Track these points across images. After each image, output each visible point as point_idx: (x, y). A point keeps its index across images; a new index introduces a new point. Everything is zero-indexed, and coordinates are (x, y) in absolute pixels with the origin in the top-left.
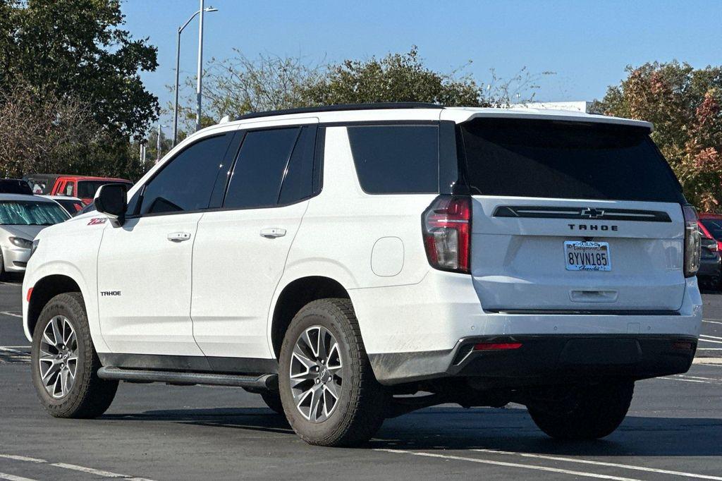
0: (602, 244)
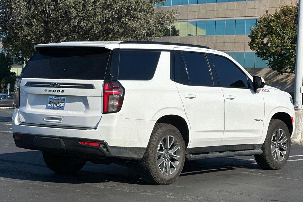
0: (63, 98)
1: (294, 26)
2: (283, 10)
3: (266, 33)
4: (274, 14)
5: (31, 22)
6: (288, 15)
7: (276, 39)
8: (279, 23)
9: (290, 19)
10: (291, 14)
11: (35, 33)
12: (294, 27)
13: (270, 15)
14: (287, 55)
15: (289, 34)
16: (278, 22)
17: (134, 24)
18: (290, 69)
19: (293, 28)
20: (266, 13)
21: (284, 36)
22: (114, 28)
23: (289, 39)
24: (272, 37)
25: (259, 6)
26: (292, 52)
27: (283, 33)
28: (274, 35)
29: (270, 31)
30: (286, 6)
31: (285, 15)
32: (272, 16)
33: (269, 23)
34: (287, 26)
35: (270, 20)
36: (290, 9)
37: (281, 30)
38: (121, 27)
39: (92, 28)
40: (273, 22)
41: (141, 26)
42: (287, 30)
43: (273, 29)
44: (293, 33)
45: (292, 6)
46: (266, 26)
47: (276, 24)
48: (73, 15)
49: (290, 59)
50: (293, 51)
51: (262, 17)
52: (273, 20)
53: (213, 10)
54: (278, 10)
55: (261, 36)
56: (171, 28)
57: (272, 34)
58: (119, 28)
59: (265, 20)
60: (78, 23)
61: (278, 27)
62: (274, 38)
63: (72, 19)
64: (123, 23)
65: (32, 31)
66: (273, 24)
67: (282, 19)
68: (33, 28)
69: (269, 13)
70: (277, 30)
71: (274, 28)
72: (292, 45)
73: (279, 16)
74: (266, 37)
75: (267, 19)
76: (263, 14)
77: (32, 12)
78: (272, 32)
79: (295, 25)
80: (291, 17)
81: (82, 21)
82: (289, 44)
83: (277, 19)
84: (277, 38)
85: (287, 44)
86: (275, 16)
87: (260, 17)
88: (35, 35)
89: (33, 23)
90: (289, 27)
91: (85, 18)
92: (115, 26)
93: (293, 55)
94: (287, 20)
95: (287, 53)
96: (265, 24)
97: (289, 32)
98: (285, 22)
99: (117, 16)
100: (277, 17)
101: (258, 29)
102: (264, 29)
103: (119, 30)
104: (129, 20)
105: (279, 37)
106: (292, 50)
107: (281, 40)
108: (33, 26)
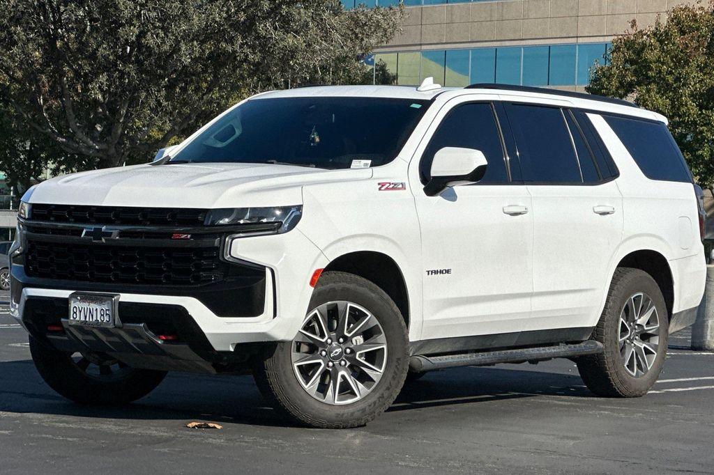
1: (706, 63)
2: (676, 20)
3: (631, 80)
4: (653, 29)
5: (9, 33)
6: (690, 32)
7: (658, 96)
8: (668, 52)
9: (694, 43)
10: (698, 29)
11: (21, 62)
12: (706, 65)
13: (641, 31)
14: (688, 139)
15: (692, 83)
16: (663, 50)
17: (290, 40)
18: (698, 177)
19: (704, 68)
20: (632, 26)
21: (679, 88)
22: (234, 52)
23: (692, 95)
24: (648, 91)
25: (613, 9)
26: (701, 132)
27: (677, 79)
28: (653, 86)
29: (643, 75)
30: (686, 8)
31: (683, 32)
32: (648, 36)
33: (639, 53)
34: (687, 63)
35: (644, 46)
36: (695, 15)
37: (671, 73)
38: (253, 47)
39: (176, 49)
40: (652, 50)
41: (309, 45)
42: (687, 73)
43: (651, 69)
44: (703, 80)
45: (701, 8)
46: (632, 62)
47: (659, 57)
48: (127, 13)
49: (698, 150)
50: (705, 128)
51: (620, 37)
52: (652, 45)
53: (489, 19)
54: (664, 20)
55: (618, 88)
56: (376, 70)
57: (649, 83)
58: (248, 51)
59: (629, 44)
60: (137, 36)
61: (663, 64)
62: (652, 94)
63: (123, 25)
64: (258, 37)
65: (12, 57)
66: (650, 55)
67: (674, 44)
68: (15, 50)
69: (640, 27)
70: (660, 72)
71: (653, 66)
72: (702, 113)
73: (667, 34)
74: (633, 91)
75: (633, 42)
76: (622, 28)
77: (13, 7)
78: (648, 78)
79: (708, 58)
80: (699, 37)
81: (149, 31)
82: (693, 109)
83: (661, 42)
84: (663, 95)
85: (688, 109)
86: (655, 34)
87: (616, 37)
88: (20, 69)
89: (16, 37)
90: (693, 64)
91: (158, 24)
92: (237, 46)
93: (704, 138)
94: (687, 46)
95: (687, 134)
96: (630, 56)
97: (693, 78)
98: (682, 51)
99: (242, 17)
100: (662, 37)
101: (610, 69)
102: (626, 70)
103: (248, 55)
104: (275, 29)
105: (665, 92)
106: (702, 126)
107: (672, 101)
108: (14, 43)
